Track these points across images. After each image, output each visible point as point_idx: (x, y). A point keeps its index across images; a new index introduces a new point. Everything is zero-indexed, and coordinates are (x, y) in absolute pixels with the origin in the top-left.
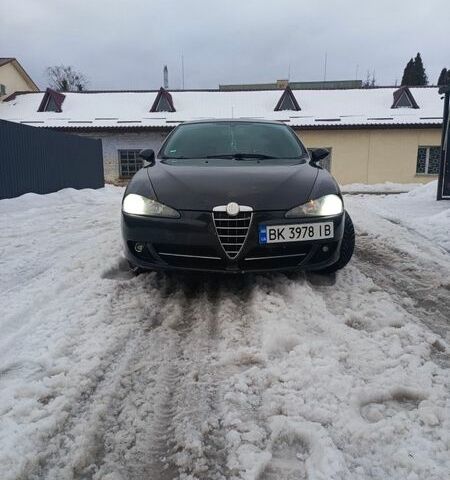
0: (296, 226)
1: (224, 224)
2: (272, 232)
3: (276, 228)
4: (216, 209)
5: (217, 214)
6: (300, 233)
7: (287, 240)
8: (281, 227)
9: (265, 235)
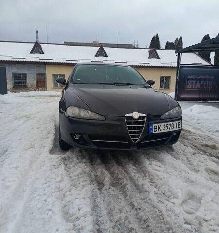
0: (166, 124)
1: (130, 123)
2: (155, 127)
3: (157, 125)
4: (127, 115)
5: (127, 118)
6: (168, 127)
7: (163, 131)
8: (159, 125)
9: (152, 129)
